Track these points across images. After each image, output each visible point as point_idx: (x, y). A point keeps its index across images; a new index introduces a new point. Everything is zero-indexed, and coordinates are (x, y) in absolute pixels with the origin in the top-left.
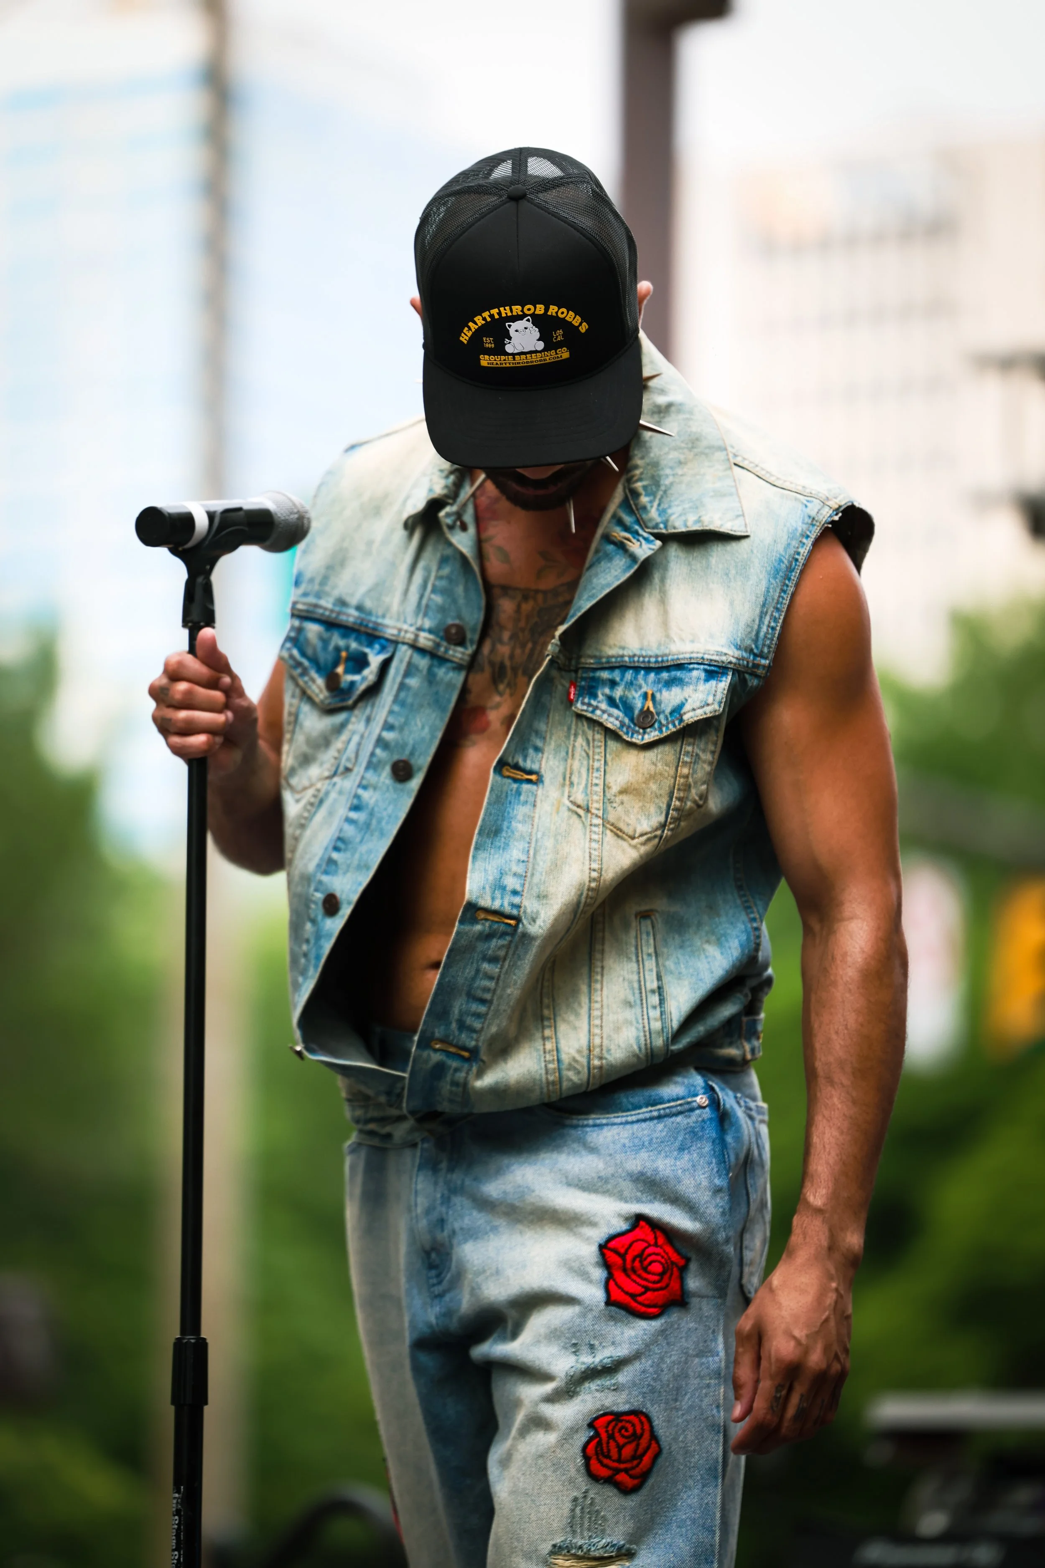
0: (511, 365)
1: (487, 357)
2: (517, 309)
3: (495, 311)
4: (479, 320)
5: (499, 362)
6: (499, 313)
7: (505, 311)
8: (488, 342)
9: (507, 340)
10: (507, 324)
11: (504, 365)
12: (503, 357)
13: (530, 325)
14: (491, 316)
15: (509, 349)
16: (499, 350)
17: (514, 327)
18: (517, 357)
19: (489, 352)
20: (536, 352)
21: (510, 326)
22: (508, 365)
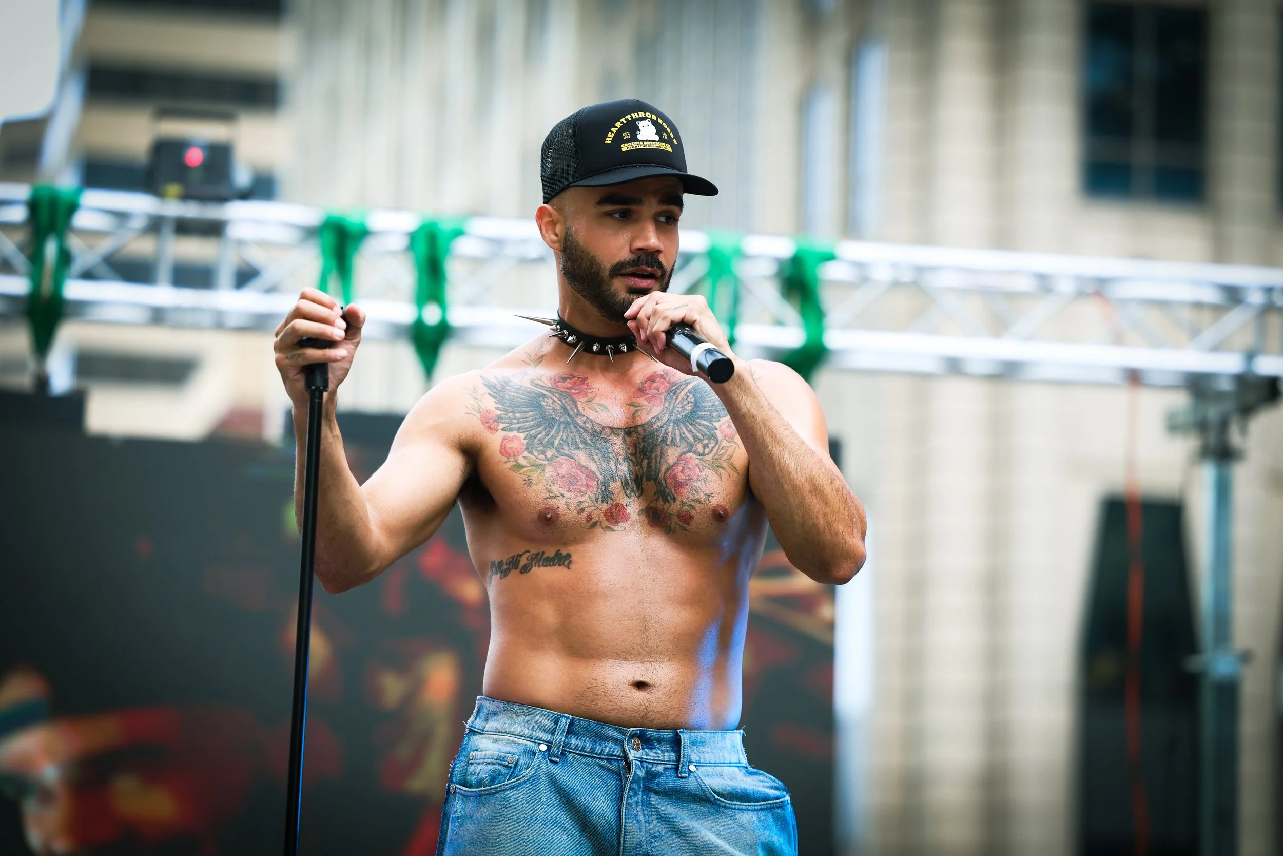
0: (642, 147)
1: (626, 145)
2: (642, 114)
3: (628, 117)
4: (618, 125)
5: (634, 146)
6: (632, 117)
7: (635, 116)
8: (626, 136)
9: (638, 132)
10: (637, 122)
11: (638, 148)
12: (637, 143)
13: (650, 123)
14: (627, 120)
15: (639, 137)
16: (634, 138)
17: (641, 124)
18: (645, 142)
19: (628, 141)
20: (655, 141)
21: (639, 123)
22: (640, 147)
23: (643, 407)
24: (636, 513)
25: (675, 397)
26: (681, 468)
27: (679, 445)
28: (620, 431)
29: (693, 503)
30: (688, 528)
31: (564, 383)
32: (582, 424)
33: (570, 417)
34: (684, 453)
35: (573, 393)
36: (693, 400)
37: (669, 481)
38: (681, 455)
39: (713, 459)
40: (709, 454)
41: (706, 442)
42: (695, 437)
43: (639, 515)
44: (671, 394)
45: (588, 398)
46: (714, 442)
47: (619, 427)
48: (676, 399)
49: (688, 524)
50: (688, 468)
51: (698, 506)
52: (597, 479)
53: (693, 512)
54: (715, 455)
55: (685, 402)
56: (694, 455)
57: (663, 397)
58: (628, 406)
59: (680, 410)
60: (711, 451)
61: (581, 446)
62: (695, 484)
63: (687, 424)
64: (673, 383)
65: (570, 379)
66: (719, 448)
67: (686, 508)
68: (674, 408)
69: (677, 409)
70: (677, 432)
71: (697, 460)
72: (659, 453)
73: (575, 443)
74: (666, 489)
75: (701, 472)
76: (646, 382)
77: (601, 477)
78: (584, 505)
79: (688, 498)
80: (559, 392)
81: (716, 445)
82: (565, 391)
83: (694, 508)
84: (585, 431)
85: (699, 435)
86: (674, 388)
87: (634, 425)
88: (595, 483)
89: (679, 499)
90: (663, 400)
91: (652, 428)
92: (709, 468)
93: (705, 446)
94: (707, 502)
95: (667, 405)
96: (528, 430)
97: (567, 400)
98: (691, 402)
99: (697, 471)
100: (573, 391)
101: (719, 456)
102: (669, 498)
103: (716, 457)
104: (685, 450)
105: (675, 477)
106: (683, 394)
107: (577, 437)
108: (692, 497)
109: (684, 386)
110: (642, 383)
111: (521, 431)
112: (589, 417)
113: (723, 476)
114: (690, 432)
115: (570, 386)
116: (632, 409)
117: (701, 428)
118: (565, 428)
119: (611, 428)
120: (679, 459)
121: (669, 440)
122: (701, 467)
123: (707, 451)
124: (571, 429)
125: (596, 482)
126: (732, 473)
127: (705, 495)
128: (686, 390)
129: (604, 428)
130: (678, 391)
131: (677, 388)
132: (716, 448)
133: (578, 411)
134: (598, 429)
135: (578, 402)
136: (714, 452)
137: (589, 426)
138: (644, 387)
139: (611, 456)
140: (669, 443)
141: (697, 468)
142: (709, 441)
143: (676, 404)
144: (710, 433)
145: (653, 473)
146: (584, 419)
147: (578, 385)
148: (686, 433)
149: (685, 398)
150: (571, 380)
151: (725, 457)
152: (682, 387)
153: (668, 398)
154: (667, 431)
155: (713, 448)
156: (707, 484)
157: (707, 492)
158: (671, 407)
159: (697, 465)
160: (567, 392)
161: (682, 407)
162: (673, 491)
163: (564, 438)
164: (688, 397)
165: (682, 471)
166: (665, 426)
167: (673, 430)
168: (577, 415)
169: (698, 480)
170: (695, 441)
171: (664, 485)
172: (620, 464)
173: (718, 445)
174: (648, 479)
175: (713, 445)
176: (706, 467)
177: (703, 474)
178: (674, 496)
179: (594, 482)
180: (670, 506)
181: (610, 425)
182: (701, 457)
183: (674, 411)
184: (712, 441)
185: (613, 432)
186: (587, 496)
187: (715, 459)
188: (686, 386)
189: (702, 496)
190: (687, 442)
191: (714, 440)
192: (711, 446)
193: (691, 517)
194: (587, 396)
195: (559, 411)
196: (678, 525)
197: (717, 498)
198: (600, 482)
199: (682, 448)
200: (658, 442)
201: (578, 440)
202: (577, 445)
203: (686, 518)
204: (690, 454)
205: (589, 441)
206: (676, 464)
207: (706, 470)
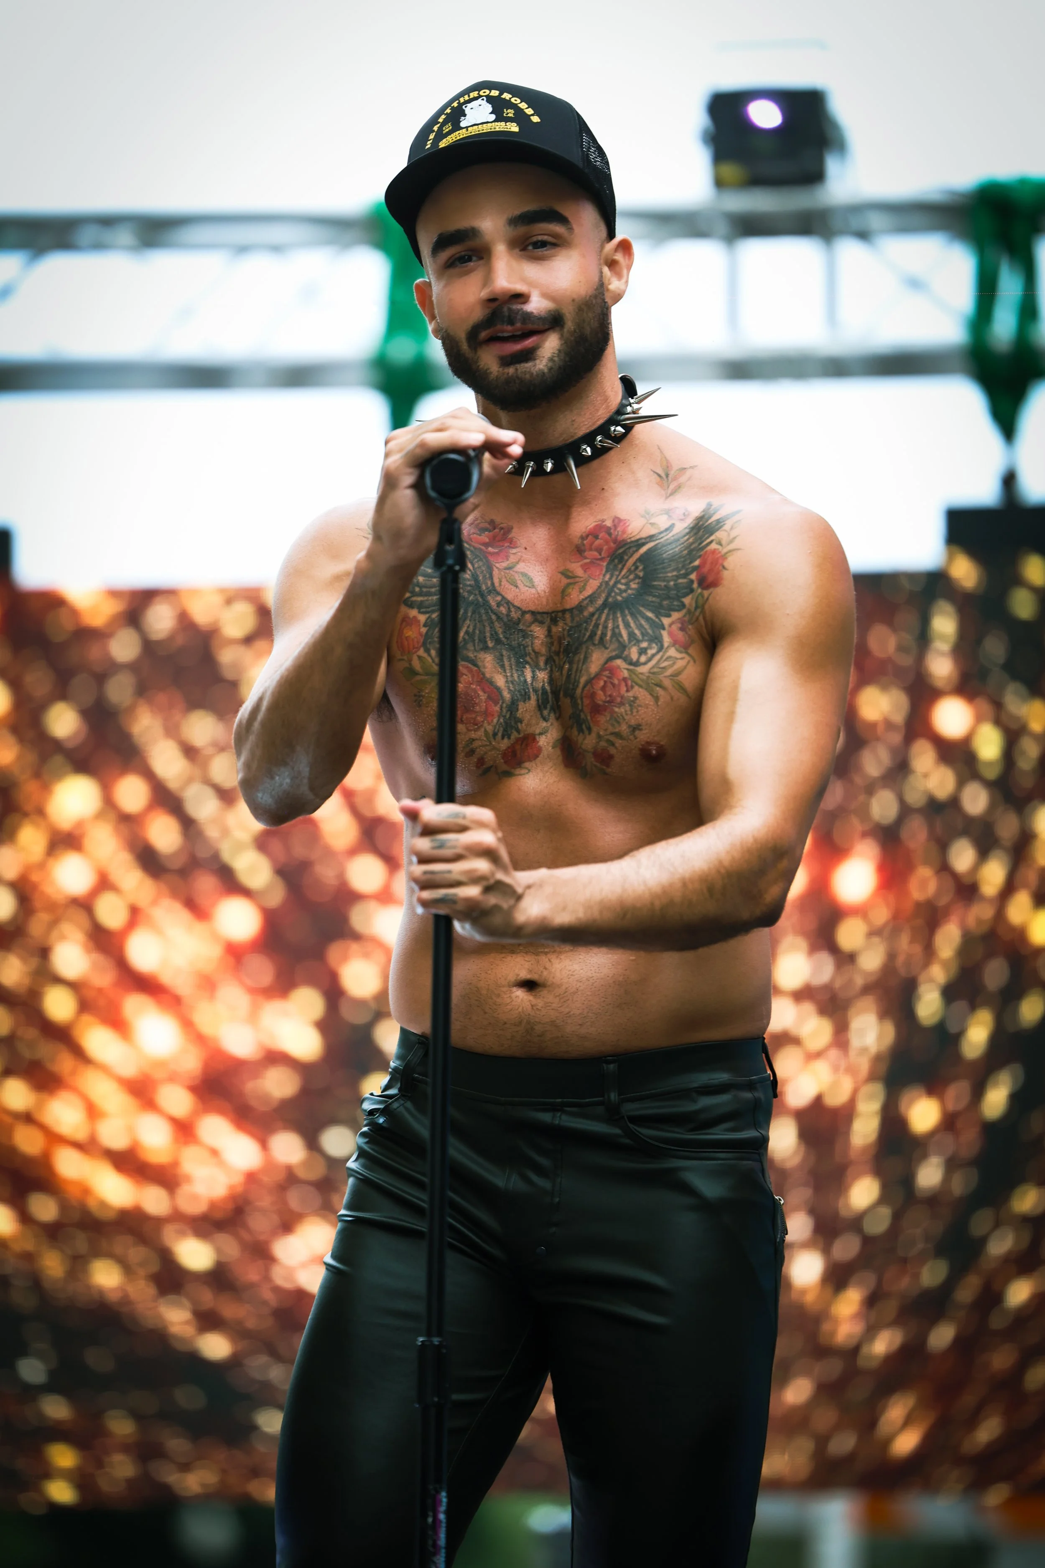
0: (466, 137)
4: (442, 118)
9: (462, 118)
12: (458, 132)
15: (463, 122)
16: (455, 129)
18: (470, 129)
20: (488, 123)
21: (466, 107)
23: (577, 579)
24: (551, 744)
25: (620, 566)
26: (602, 683)
27: (607, 646)
28: (545, 616)
29: (612, 738)
30: (609, 770)
31: (480, 535)
32: (495, 607)
33: (482, 595)
34: (611, 659)
35: (490, 553)
36: (641, 574)
37: (586, 701)
38: (606, 663)
39: (650, 673)
40: (645, 663)
41: (644, 645)
42: (631, 635)
43: (553, 748)
44: (616, 561)
45: (508, 562)
46: (656, 647)
47: (544, 610)
48: (622, 569)
49: (608, 766)
50: (612, 683)
51: (618, 742)
52: (501, 702)
53: (612, 751)
54: (653, 667)
55: (632, 577)
56: (624, 663)
57: (605, 564)
58: (560, 575)
59: (623, 587)
60: (649, 660)
61: (490, 644)
62: (616, 709)
63: (627, 612)
64: (620, 542)
65: (490, 531)
66: (662, 658)
67: (603, 744)
68: (616, 583)
69: (620, 586)
70: (610, 625)
71: (626, 672)
72: (582, 657)
73: (483, 640)
74: (582, 714)
75: (627, 691)
76: (587, 536)
77: (507, 695)
78: (476, 744)
79: (606, 730)
80: (472, 548)
81: (658, 652)
82: (480, 548)
83: (613, 744)
84: (499, 618)
85: (637, 632)
86: (621, 551)
87: (561, 609)
88: (497, 708)
89: (595, 729)
90: (604, 570)
91: (581, 616)
92: (640, 686)
93: (642, 651)
94: (632, 737)
95: (608, 577)
96: (430, 609)
97: (481, 563)
98: (640, 578)
99: (623, 689)
100: (490, 549)
101: (660, 670)
102: (584, 726)
103: (655, 670)
104: (614, 654)
105: (593, 695)
106: (631, 561)
107: (488, 629)
108: (611, 729)
109: (635, 549)
110: (583, 538)
111: (422, 610)
112: (506, 596)
113: (661, 700)
114: (627, 625)
115: (487, 540)
116: (565, 581)
117: (643, 622)
118: (474, 612)
119: (533, 613)
120: (603, 668)
121: (597, 638)
122: (629, 683)
123: (643, 659)
124: (480, 616)
125: (499, 706)
126: (677, 694)
127: (630, 726)
128: (636, 556)
129: (524, 613)
130: (626, 557)
131: (624, 552)
132: (658, 657)
133: (493, 584)
134: (515, 615)
135: (495, 569)
136: (653, 662)
137: (503, 610)
138: (584, 545)
139: (528, 659)
140: (597, 642)
141: (623, 684)
142: (649, 644)
143: (620, 577)
144: (654, 632)
145: (571, 686)
146: (499, 598)
147: (499, 541)
148: (622, 626)
149: (633, 568)
150: (491, 533)
151: (669, 672)
152: (631, 551)
153: (611, 567)
154: (598, 622)
155: (653, 655)
156: (635, 710)
157: (633, 722)
158: (611, 583)
159: (625, 679)
160: (481, 550)
161: (626, 584)
162: (589, 718)
163: (471, 630)
164: (637, 568)
165: (603, 689)
166: (598, 613)
167: (606, 621)
168: (490, 592)
169: (622, 704)
170: (630, 641)
171: (580, 707)
172: (540, 670)
173: (661, 654)
174: (566, 695)
175: (654, 651)
176: (637, 684)
177: (630, 694)
178: (590, 726)
179: (496, 705)
180: (584, 739)
181: (533, 608)
182: (632, 667)
183: (615, 589)
184: (654, 645)
185: (536, 620)
186: (483, 730)
187: (654, 673)
188: (637, 550)
189: (624, 728)
190: (619, 642)
191: (657, 645)
192: (650, 652)
193: (611, 757)
194: (508, 560)
195: (468, 583)
196: (595, 766)
197: (647, 731)
198: (504, 705)
199: (611, 651)
200: (585, 639)
201: (488, 634)
202: (486, 642)
203: (604, 758)
204: (619, 662)
205: (501, 636)
206: (598, 676)
207: (636, 688)
